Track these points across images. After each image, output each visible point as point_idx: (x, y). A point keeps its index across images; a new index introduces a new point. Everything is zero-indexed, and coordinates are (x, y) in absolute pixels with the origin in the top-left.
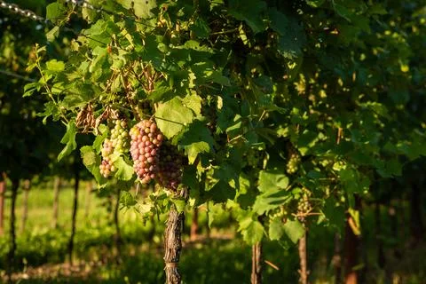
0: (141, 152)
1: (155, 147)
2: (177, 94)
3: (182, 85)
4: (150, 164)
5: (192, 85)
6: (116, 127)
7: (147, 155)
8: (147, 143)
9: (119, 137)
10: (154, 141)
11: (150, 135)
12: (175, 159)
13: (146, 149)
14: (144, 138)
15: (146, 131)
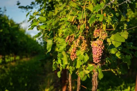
0: (98, 52)
1: (102, 50)
2: (118, 31)
3: (120, 28)
4: (100, 56)
5: (125, 28)
6: (83, 43)
7: (100, 53)
8: (100, 49)
9: (85, 46)
10: (102, 48)
11: (101, 46)
12: (105, 54)
13: (100, 51)
14: (99, 47)
15: (100, 44)
